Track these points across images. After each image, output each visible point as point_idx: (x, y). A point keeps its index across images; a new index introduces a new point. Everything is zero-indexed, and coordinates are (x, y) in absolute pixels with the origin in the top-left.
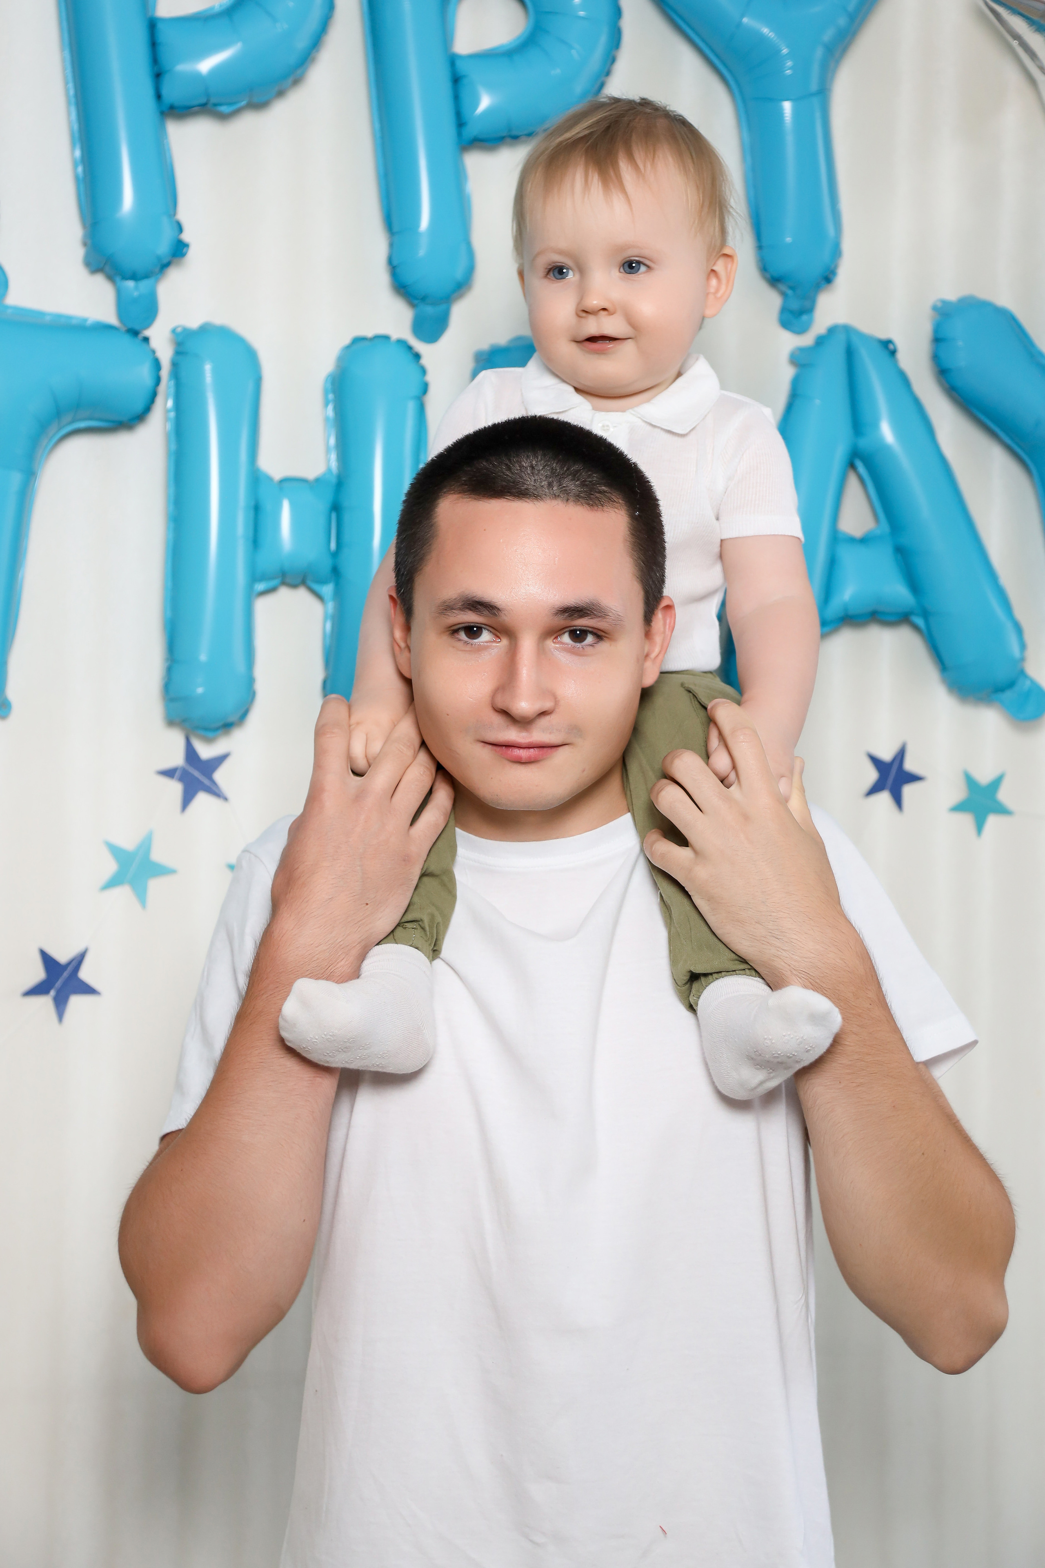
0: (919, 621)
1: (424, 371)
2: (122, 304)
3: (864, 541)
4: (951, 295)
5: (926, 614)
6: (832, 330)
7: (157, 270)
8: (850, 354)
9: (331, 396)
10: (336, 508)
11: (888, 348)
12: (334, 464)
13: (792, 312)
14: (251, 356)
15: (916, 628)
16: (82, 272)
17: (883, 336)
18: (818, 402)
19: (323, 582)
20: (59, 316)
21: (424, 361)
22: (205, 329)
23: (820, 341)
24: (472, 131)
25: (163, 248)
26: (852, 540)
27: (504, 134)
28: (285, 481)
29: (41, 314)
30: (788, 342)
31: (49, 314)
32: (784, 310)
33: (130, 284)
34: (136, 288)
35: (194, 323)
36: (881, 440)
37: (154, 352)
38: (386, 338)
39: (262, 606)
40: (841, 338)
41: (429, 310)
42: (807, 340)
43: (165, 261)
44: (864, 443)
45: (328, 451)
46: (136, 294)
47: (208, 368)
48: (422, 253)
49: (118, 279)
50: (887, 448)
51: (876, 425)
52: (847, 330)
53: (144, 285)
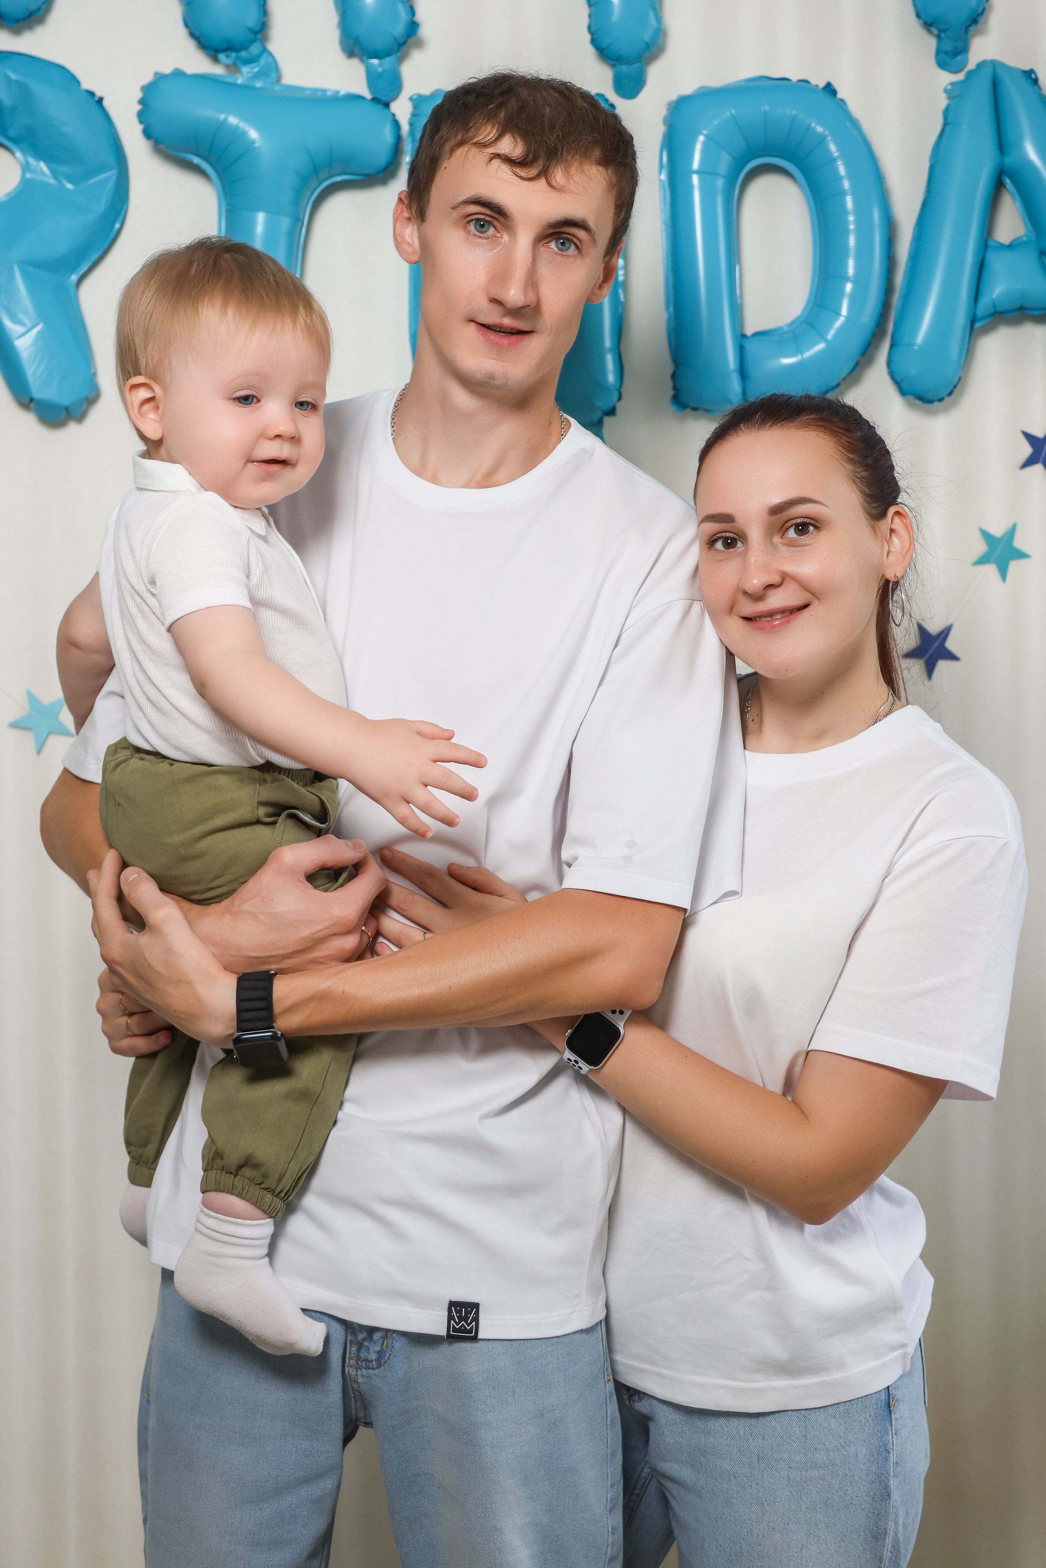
2: (372, 79)
6: (980, 65)
7: (397, 49)
8: (995, 84)
11: (1031, 77)
13: (946, 53)
17: (1027, 68)
20: (317, 90)
23: (971, 74)
25: (399, 29)
26: (1002, 246)
29: (301, 89)
30: (946, 78)
32: (938, 52)
33: (375, 61)
34: (380, 64)
35: (425, 90)
37: (394, 115)
40: (989, 70)
41: (625, 68)
42: (961, 76)
43: (401, 41)
44: (1008, 161)
46: (380, 70)
49: (365, 58)
50: (1031, 164)
51: (1020, 145)
52: (994, 63)
53: (389, 61)
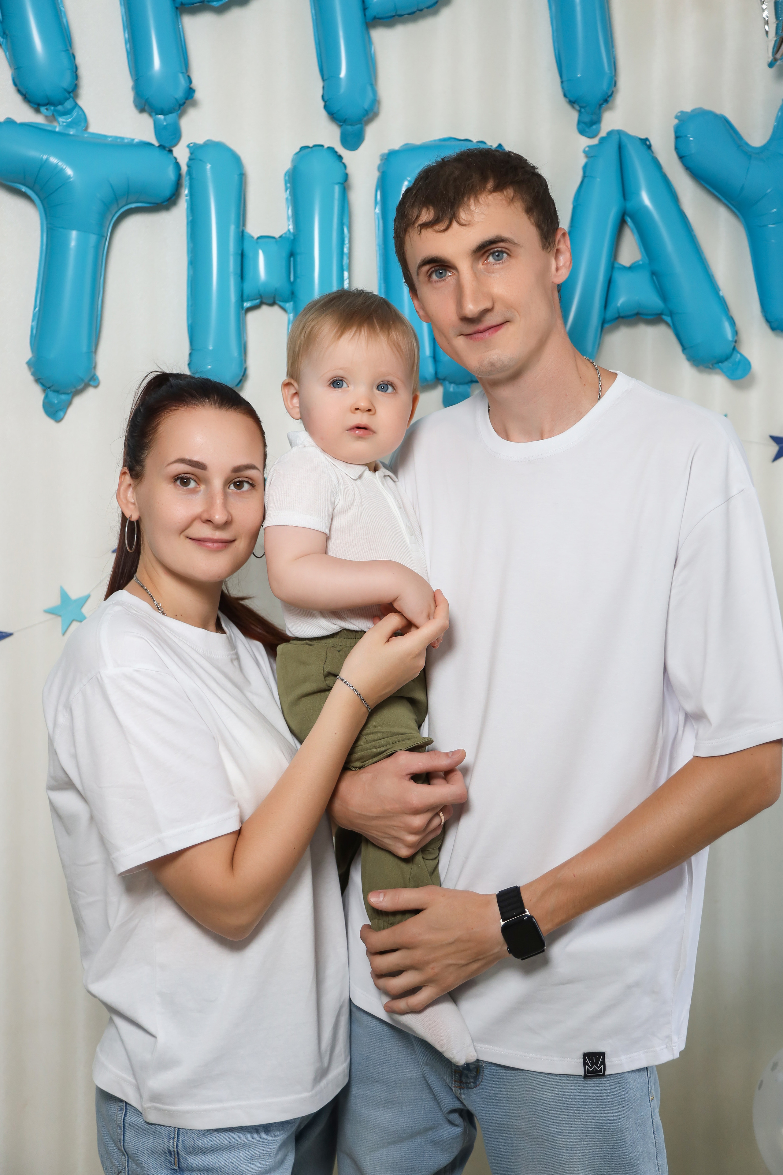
0: (668, 319)
1: (345, 167)
2: (158, 130)
3: (631, 268)
4: (688, 108)
5: (671, 314)
6: (610, 133)
7: (177, 108)
8: (620, 148)
9: (288, 185)
10: (292, 254)
11: (646, 143)
12: (291, 227)
13: (585, 123)
14: (237, 160)
15: (667, 324)
16: (132, 110)
17: (643, 137)
18: (598, 179)
19: (287, 301)
20: (117, 138)
21: (345, 160)
22: (209, 145)
23: (602, 140)
24: (371, 13)
25: (180, 94)
26: (624, 268)
27: (394, 14)
28: (259, 238)
29: (106, 137)
30: (585, 142)
31: (110, 137)
32: (579, 122)
33: (161, 117)
34: (165, 119)
35: (200, 141)
36: (641, 202)
37: (176, 158)
38: (322, 146)
39: (251, 317)
40: (615, 139)
41: (349, 128)
42: (595, 141)
43: (181, 102)
44: (629, 205)
45: (288, 219)
46: (165, 123)
47: (209, 166)
48: (342, 90)
49: (153, 114)
50: (645, 208)
51: (638, 194)
52: (619, 132)
53: (171, 117)
